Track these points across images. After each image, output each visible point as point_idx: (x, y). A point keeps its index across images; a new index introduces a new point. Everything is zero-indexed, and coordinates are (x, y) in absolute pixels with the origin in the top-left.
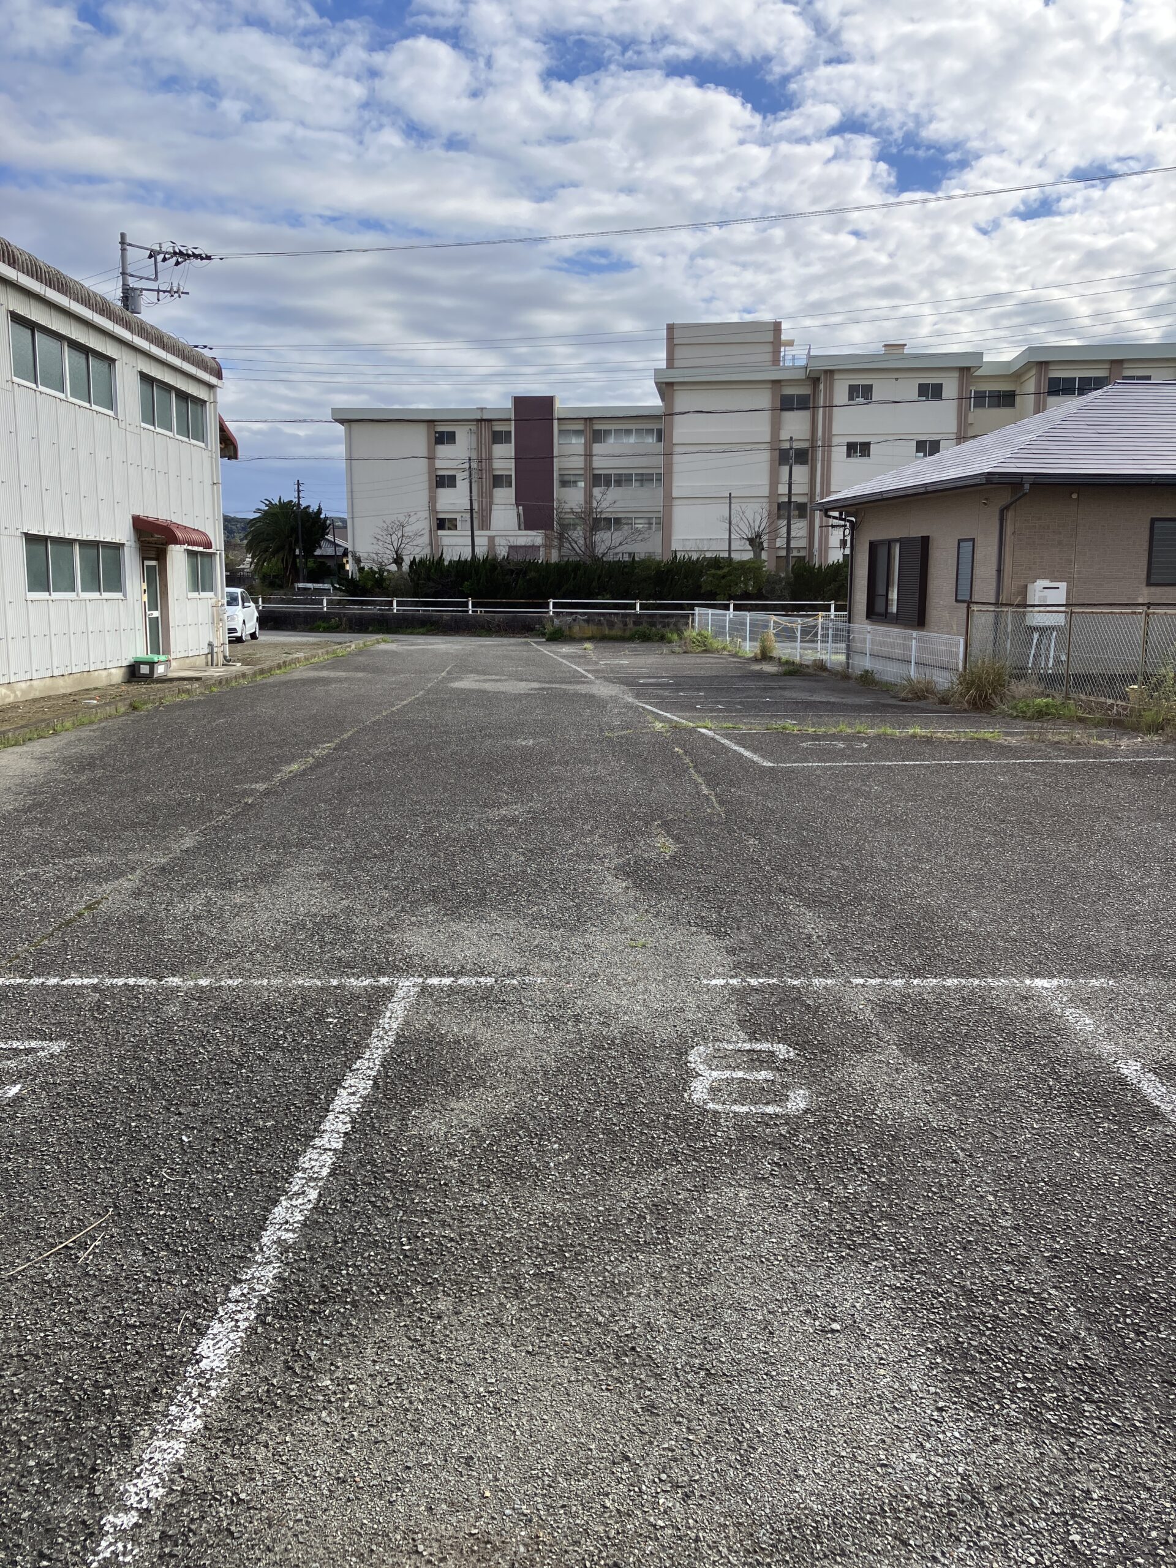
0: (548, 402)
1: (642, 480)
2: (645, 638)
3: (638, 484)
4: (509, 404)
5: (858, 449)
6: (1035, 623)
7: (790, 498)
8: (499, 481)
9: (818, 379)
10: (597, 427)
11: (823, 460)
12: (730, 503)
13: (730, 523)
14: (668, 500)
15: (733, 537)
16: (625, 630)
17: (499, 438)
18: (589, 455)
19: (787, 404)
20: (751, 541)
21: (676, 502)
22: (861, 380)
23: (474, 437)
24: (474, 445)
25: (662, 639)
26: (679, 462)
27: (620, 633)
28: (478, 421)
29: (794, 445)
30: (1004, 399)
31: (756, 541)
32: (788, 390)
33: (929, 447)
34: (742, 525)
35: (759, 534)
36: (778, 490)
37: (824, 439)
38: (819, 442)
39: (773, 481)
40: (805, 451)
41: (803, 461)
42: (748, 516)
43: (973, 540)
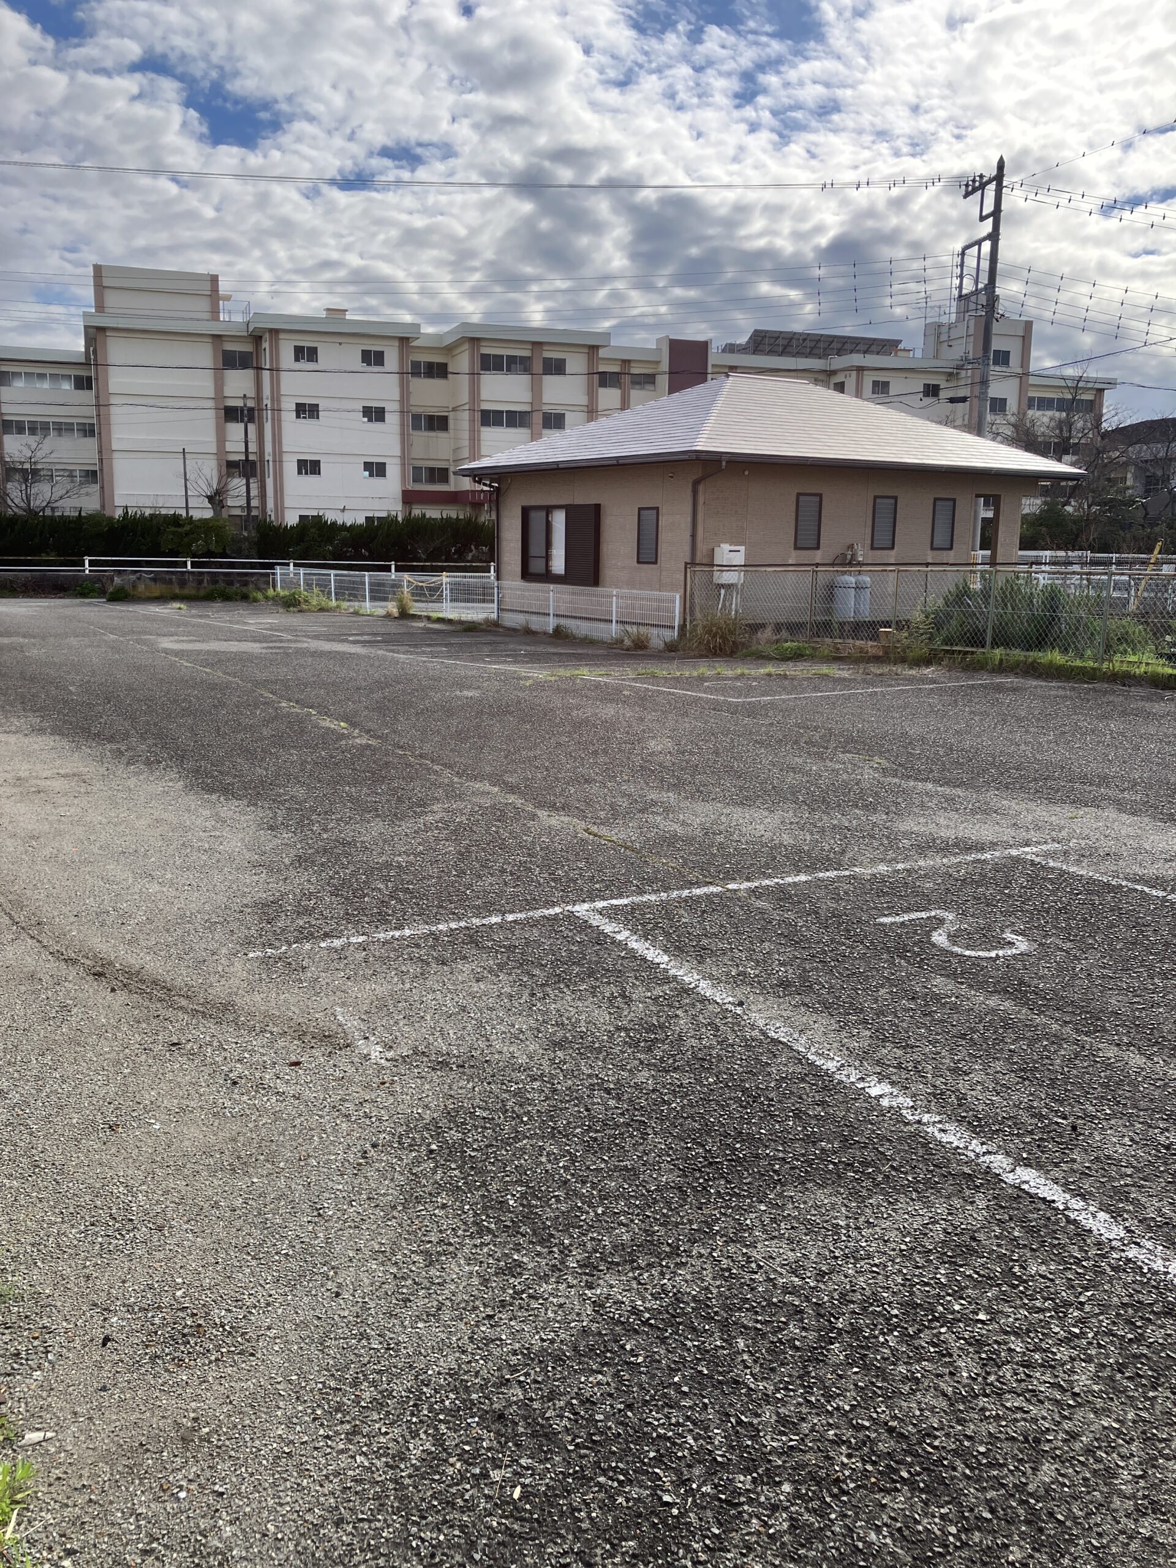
1: (60, 430)
2: (226, 598)
3: (56, 433)
5: (307, 411)
6: (723, 581)
7: (247, 456)
9: (261, 337)
10: (4, 369)
11: (273, 419)
12: (184, 458)
13: (186, 480)
14: (104, 452)
15: (189, 493)
16: (198, 589)
19: (230, 361)
20: (210, 499)
21: (115, 455)
22: (307, 342)
25: (245, 598)
26: (118, 415)
27: (193, 592)
29: (239, 403)
30: (438, 371)
31: (216, 499)
32: (229, 347)
33: (375, 414)
34: (200, 482)
35: (218, 492)
36: (229, 447)
37: (272, 400)
38: (267, 401)
39: (221, 439)
40: (251, 410)
41: (251, 420)
42: (207, 474)
43: (657, 508)
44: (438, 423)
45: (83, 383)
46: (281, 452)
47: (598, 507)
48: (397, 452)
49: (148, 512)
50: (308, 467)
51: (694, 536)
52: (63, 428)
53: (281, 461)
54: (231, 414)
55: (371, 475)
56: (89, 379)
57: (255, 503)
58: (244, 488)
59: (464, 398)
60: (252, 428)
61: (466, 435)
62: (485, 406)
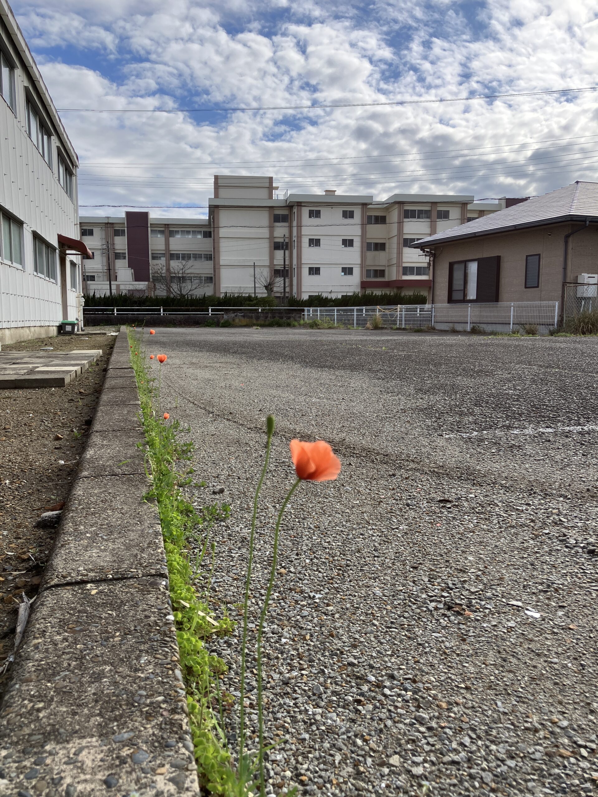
0: (146, 215)
2: (280, 325)
3: (194, 259)
4: (124, 215)
5: (314, 242)
6: (584, 294)
7: (284, 267)
8: (118, 256)
9: (293, 206)
10: (171, 229)
11: (298, 247)
12: (254, 269)
13: (255, 278)
14: (216, 268)
15: (256, 285)
17: (118, 233)
18: (167, 244)
19: (277, 219)
20: (266, 287)
21: (221, 268)
22: (315, 208)
23: (104, 232)
24: (104, 237)
26: (223, 246)
27: (263, 323)
28: (106, 223)
29: (281, 240)
30: (381, 220)
31: (269, 287)
32: (278, 212)
33: (348, 243)
34: (262, 279)
35: (270, 284)
36: (276, 262)
37: (298, 237)
38: (295, 239)
39: (272, 258)
40: (287, 243)
41: (287, 248)
42: (264, 275)
43: (539, 255)
44: (380, 247)
45: (208, 235)
46: (301, 264)
47: (498, 258)
48: (359, 261)
49: (236, 295)
50: (314, 271)
51: (565, 269)
52: (197, 257)
53: (301, 268)
54: (277, 246)
55: (345, 274)
56: (210, 232)
57: (287, 290)
58: (283, 282)
59: (395, 232)
60: (287, 252)
61: (395, 251)
62: (406, 237)
